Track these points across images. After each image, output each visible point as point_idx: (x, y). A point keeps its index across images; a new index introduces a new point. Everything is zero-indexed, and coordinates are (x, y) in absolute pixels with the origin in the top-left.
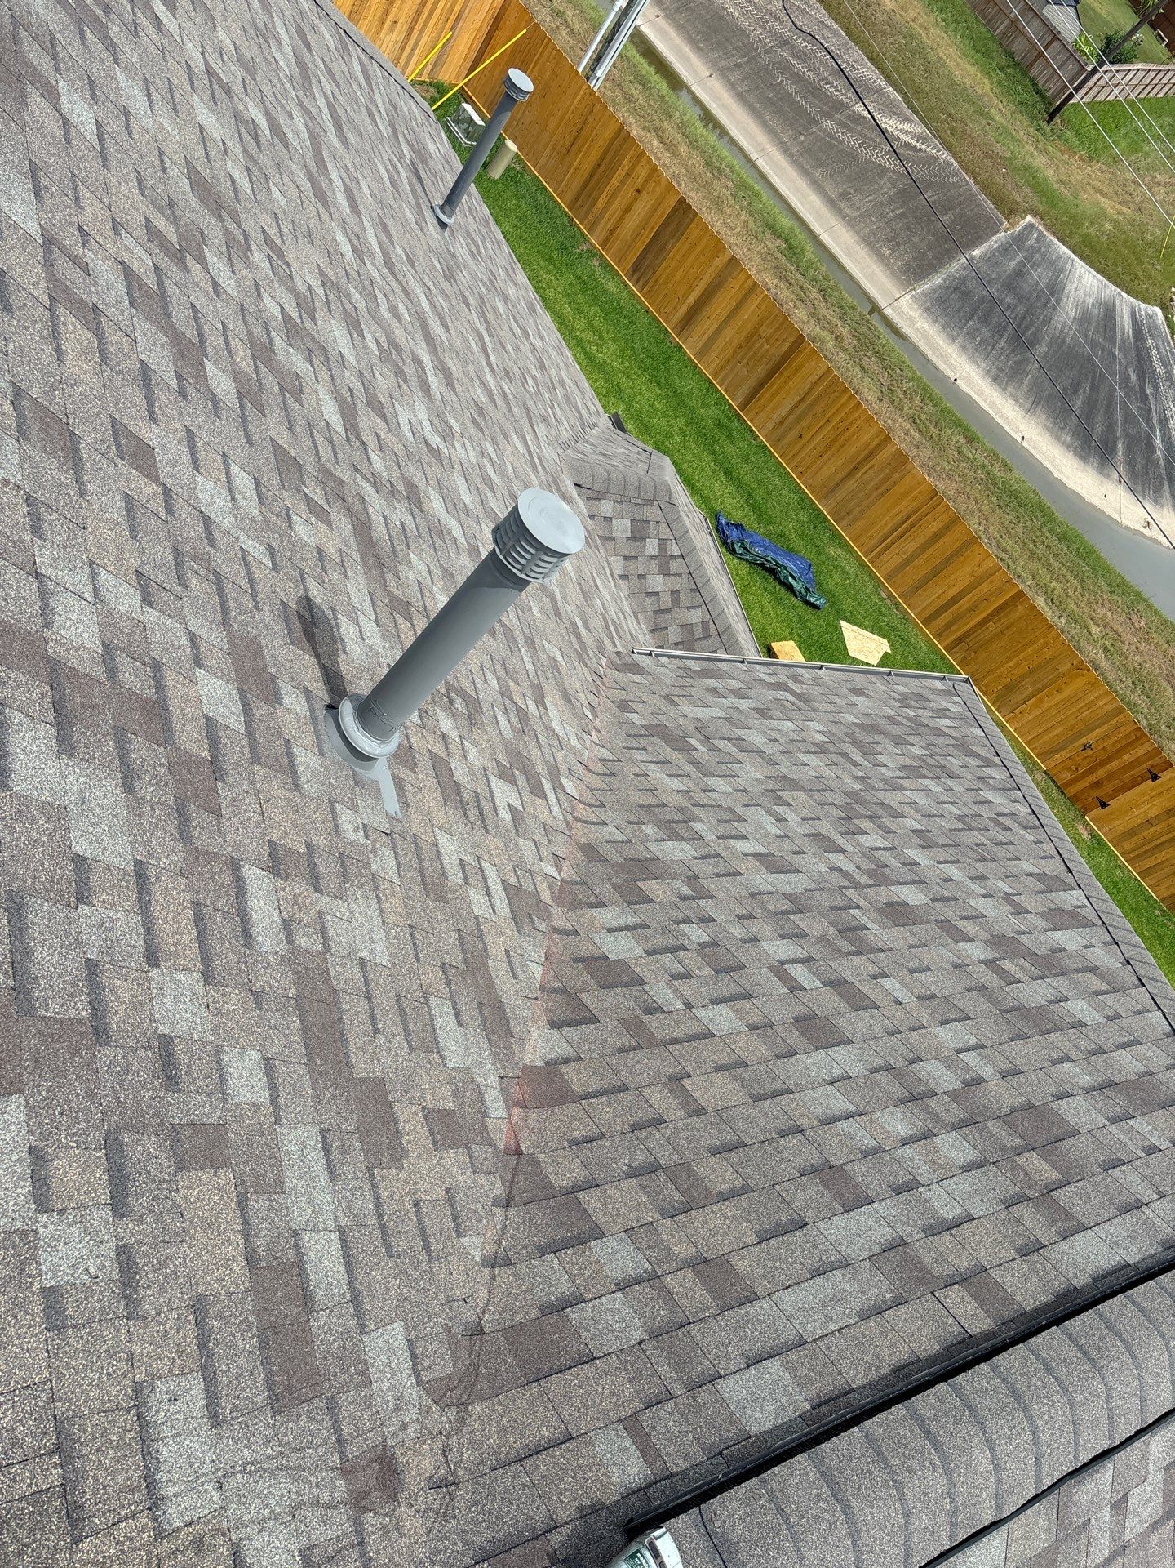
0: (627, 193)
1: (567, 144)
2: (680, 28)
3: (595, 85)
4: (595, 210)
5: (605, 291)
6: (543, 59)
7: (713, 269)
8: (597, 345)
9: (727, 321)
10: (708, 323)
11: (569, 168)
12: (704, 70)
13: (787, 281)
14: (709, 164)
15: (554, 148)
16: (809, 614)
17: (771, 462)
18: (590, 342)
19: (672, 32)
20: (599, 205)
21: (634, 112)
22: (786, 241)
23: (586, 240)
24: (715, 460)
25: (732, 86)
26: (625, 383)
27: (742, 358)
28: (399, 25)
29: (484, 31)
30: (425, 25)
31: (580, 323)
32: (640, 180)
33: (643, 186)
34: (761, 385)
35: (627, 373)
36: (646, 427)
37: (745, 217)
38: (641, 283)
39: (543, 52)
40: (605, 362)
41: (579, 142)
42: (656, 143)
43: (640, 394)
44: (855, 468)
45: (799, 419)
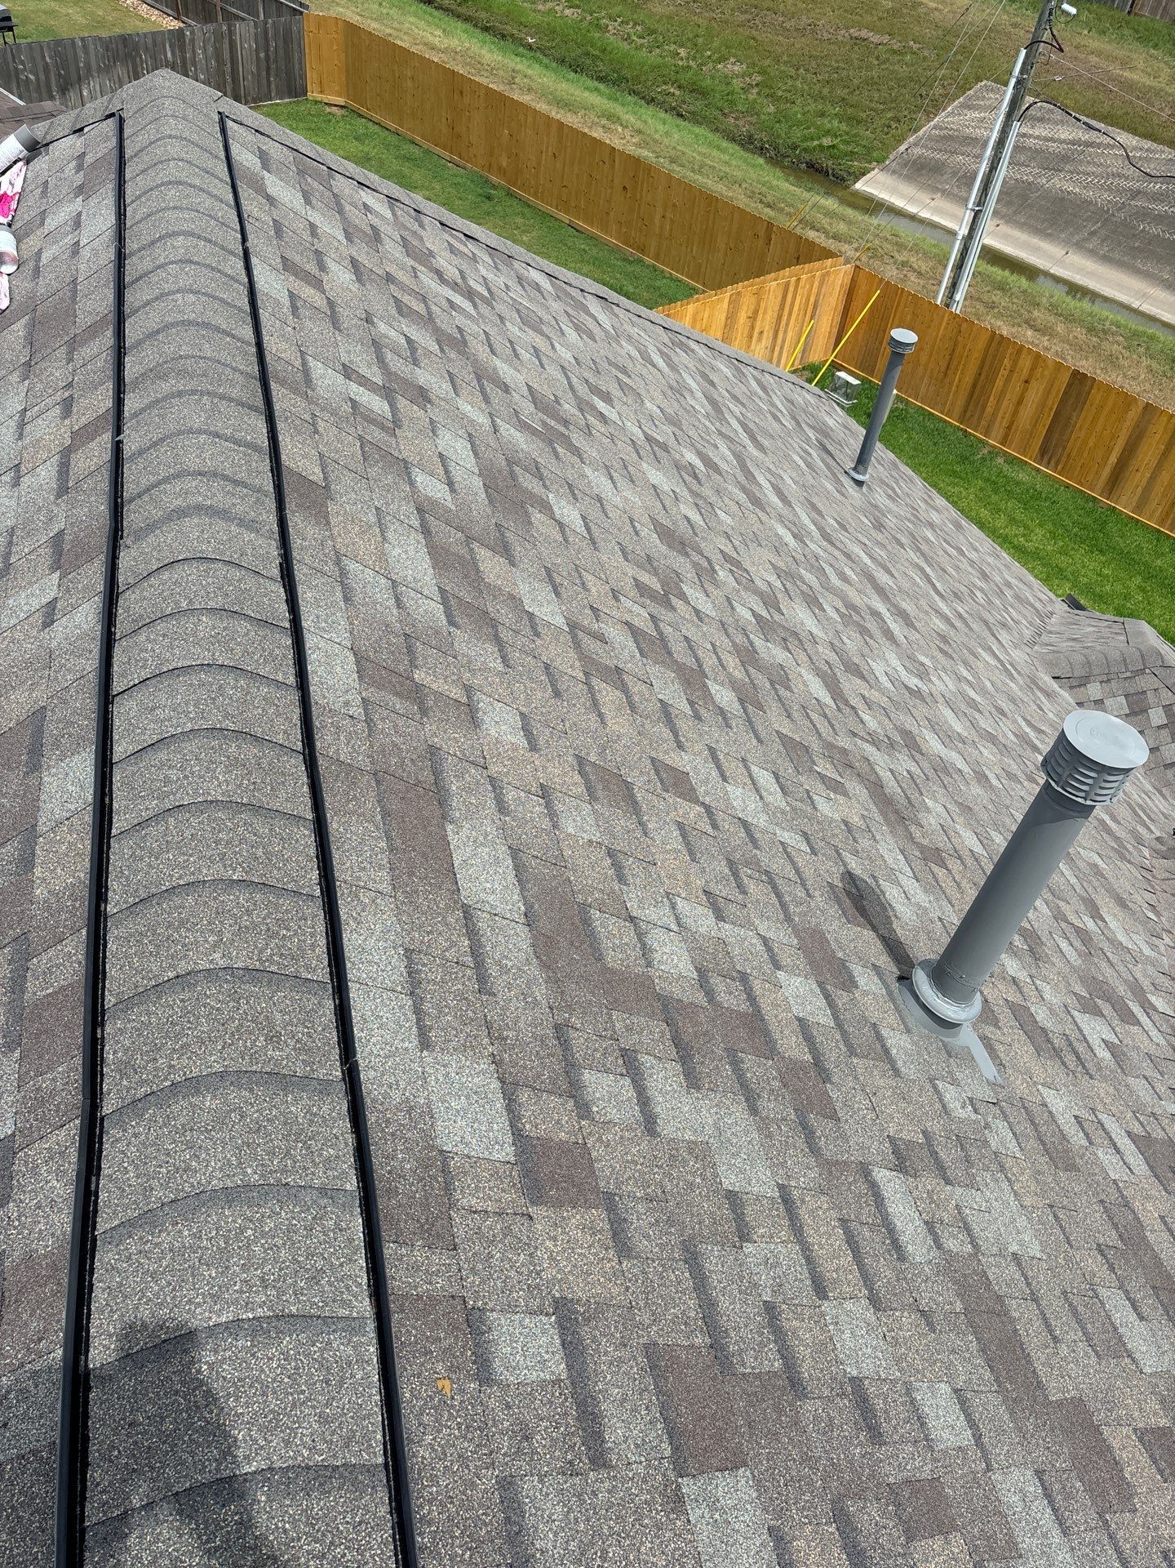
0: (1016, 387)
1: (943, 369)
2: (1022, 226)
3: (956, 309)
4: (986, 414)
5: (1018, 483)
6: (900, 308)
7: (1128, 423)
8: (1024, 536)
9: (1159, 467)
10: (1139, 475)
11: (950, 388)
12: (1057, 251)
14: (1091, 330)
15: (931, 377)
18: (1016, 535)
19: (1016, 233)
20: (989, 409)
21: (1000, 315)
23: (985, 444)
25: (1092, 253)
26: (1063, 562)
28: (765, 334)
29: (841, 308)
30: (787, 325)
31: (1001, 522)
32: (1025, 372)
33: (1031, 375)
35: (1063, 552)
36: (1101, 597)
37: (1145, 362)
38: (1053, 463)
39: (899, 302)
40: (1037, 548)
41: (955, 362)
42: (1029, 333)
43: (1083, 567)
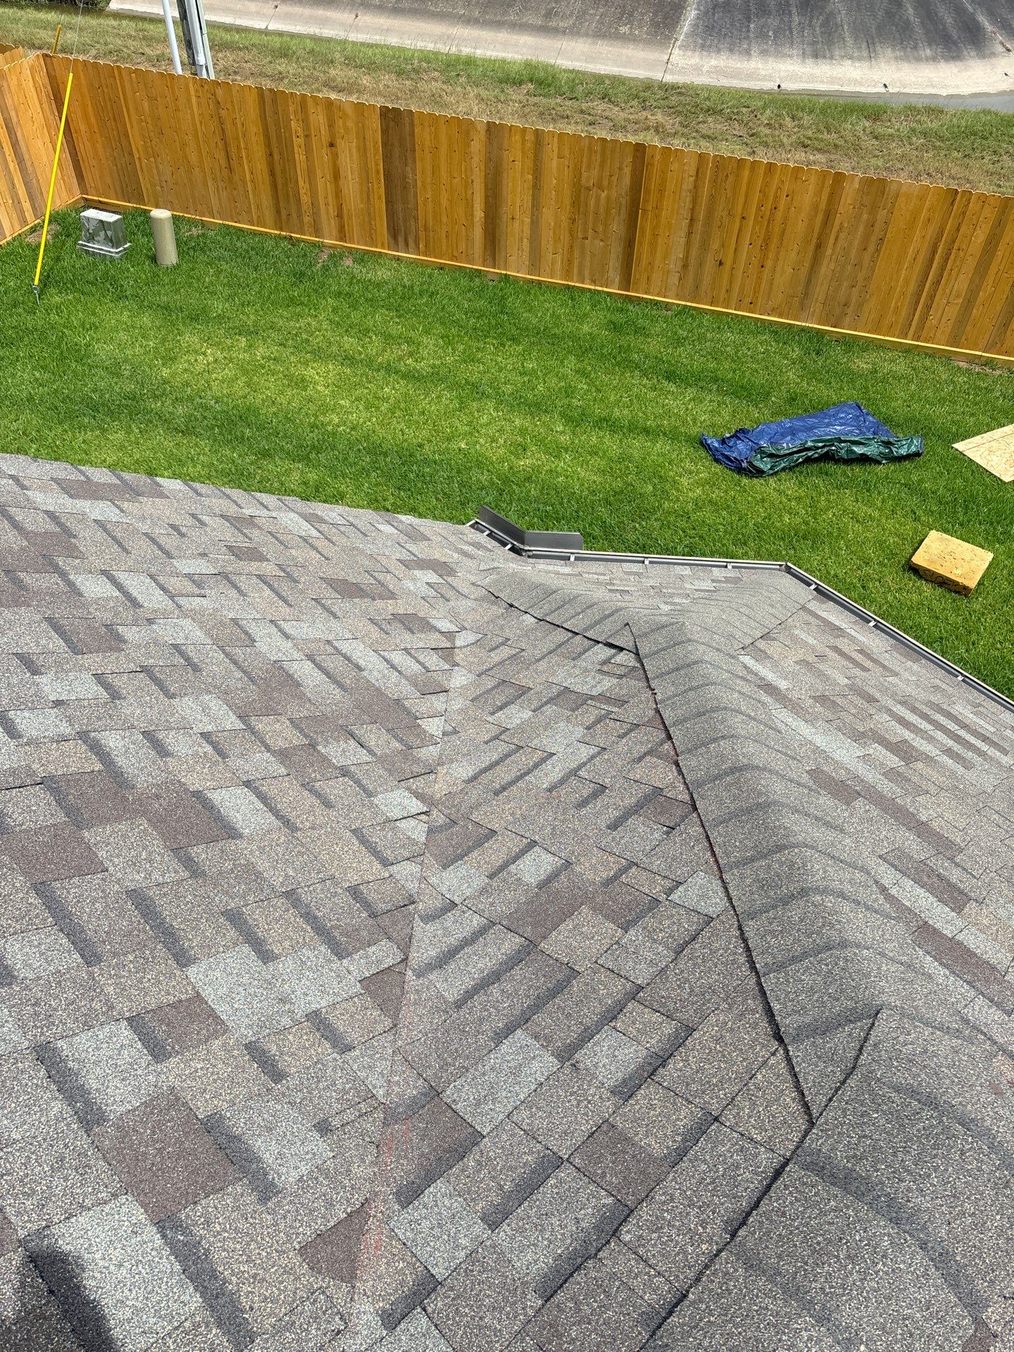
0: (323, 157)
1: (223, 162)
3: (207, 74)
4: (304, 207)
5: (378, 286)
6: (129, 96)
7: (476, 159)
8: (411, 354)
9: (536, 205)
10: (517, 224)
11: (245, 186)
13: (563, 117)
15: (214, 179)
16: (912, 472)
17: (706, 320)
18: (400, 359)
20: (305, 199)
22: (531, 81)
23: (320, 247)
24: (645, 374)
25: (380, 9)
26: (473, 372)
27: (585, 230)
31: (374, 345)
32: (324, 131)
33: (332, 134)
34: (630, 244)
35: (468, 359)
36: (537, 405)
37: (472, 92)
38: (411, 243)
40: (433, 366)
41: (233, 150)
43: (500, 370)
44: (819, 246)
45: (704, 246)
